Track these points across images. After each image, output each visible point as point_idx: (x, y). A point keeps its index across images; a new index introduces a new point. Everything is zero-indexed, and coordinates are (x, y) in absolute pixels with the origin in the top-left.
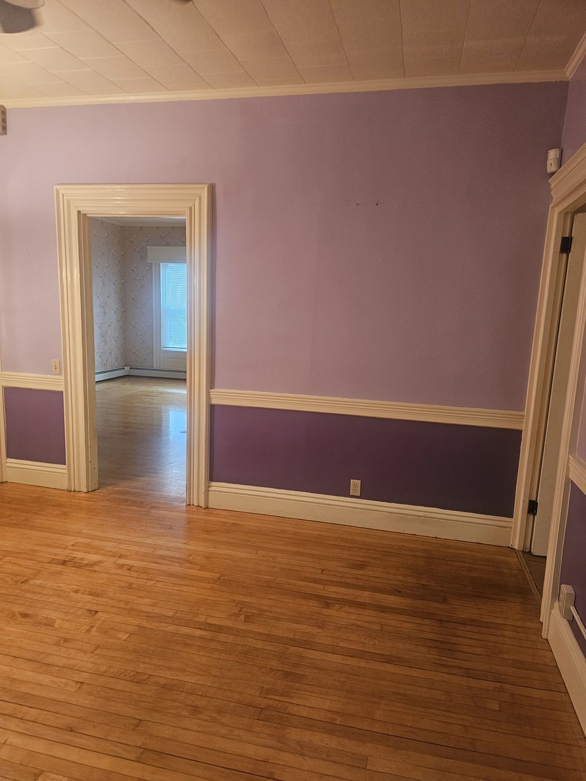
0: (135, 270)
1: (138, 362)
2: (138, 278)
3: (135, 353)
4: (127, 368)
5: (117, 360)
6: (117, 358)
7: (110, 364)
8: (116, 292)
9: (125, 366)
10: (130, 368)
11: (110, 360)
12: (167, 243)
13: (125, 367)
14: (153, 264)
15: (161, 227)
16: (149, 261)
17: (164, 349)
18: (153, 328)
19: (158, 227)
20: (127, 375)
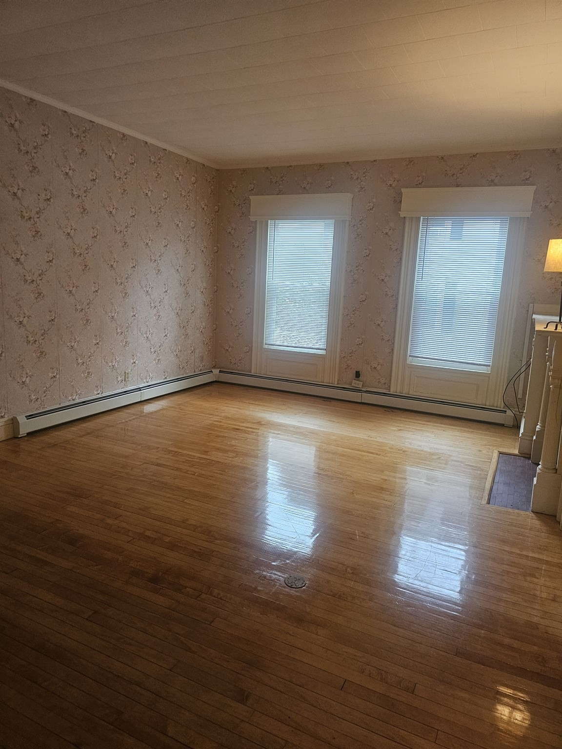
0: (232, 232)
1: (231, 362)
2: (236, 245)
3: (227, 350)
4: (216, 371)
5: (202, 360)
6: (202, 357)
7: (192, 366)
8: (205, 264)
9: (214, 367)
10: (220, 371)
11: (193, 361)
12: (280, 191)
13: (213, 370)
14: (258, 222)
15: (273, 167)
16: (252, 218)
17: (266, 347)
18: (253, 316)
19: (267, 168)
20: (216, 382)
